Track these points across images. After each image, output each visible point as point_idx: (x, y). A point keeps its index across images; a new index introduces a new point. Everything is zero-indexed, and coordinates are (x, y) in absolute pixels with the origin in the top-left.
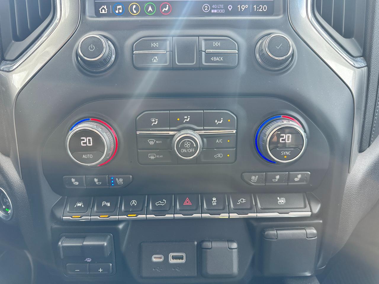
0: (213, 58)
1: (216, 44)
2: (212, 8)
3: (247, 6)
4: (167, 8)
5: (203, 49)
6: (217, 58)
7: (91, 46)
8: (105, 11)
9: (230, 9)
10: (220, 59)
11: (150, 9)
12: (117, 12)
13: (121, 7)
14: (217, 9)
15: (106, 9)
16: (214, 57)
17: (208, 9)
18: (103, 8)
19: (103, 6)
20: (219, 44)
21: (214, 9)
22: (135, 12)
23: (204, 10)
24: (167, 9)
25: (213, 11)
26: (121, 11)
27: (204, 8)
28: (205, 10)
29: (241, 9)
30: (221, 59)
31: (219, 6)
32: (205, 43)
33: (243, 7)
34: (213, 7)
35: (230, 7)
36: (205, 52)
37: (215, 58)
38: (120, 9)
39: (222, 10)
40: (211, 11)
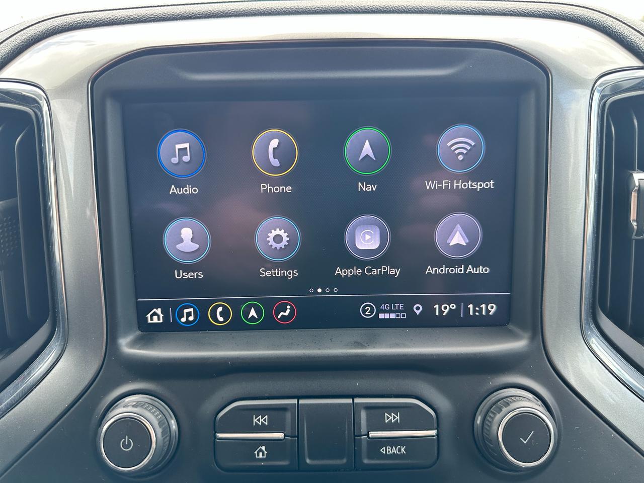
0: (384, 448)
1: (392, 418)
2: (380, 311)
3: (453, 306)
4: (288, 311)
5: (364, 430)
6: (394, 448)
7: (125, 441)
8: (159, 320)
9: (418, 312)
10: (400, 450)
11: (253, 313)
12: (184, 320)
13: (191, 310)
14: (390, 312)
15: (161, 316)
16: (387, 447)
17: (372, 312)
18: (155, 314)
19: (155, 310)
20: (398, 418)
21: (385, 312)
22: (221, 319)
23: (364, 314)
24: (287, 314)
25: (381, 316)
26: (191, 318)
27: (364, 312)
28: (366, 313)
29: (441, 312)
30: (403, 450)
31: (395, 307)
32: (367, 415)
33: (445, 308)
34: (383, 307)
35: (418, 308)
36: (368, 435)
37: (389, 449)
38: (189, 314)
39: (401, 315)
40: (377, 315)
